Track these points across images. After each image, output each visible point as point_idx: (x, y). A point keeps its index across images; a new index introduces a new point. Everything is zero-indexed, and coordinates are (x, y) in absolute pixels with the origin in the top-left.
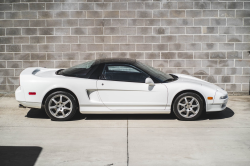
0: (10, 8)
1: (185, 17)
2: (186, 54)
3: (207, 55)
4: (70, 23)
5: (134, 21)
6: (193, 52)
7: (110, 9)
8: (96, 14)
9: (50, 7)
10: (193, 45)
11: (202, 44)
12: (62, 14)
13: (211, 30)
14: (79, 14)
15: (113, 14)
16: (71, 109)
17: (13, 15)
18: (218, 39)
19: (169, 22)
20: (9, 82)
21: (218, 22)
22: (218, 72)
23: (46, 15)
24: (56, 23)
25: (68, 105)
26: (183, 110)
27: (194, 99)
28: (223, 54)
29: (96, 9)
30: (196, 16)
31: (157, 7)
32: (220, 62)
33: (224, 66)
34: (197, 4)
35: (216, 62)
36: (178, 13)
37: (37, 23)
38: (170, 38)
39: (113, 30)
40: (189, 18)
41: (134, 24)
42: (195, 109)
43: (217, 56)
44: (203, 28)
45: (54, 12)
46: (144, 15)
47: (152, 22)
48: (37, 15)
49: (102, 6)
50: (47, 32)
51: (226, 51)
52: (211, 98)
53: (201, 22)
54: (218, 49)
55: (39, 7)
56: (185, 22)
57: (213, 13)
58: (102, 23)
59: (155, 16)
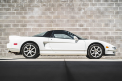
0: (6, 14)
1: (94, 19)
2: (94, 37)
3: (105, 38)
4: (36, 21)
5: (68, 20)
6: (98, 36)
7: (56, 14)
8: (49, 17)
9: (26, 13)
10: (98, 32)
11: (102, 32)
12: (32, 17)
13: (107, 25)
14: (40, 17)
15: (57, 17)
16: (35, 52)
17: (7, 17)
18: (110, 30)
19: (86, 21)
20: (4, 51)
21: (110, 21)
23: (24, 17)
24: (29, 22)
25: (34, 50)
26: (94, 53)
27: (99, 47)
28: (113, 37)
29: (49, 14)
30: (99, 18)
31: (79, 13)
32: (112, 41)
33: (114, 43)
34: (99, 12)
35: (109, 41)
36: (90, 16)
37: (19, 22)
38: (86, 29)
39: (57, 25)
40: (96, 19)
41: (68, 22)
42: (99, 53)
43: (110, 38)
44: (103, 24)
45: (28, 16)
46: (73, 17)
47: (77, 21)
48: (19, 17)
49: (52, 13)
50: (24, 26)
51: (114, 36)
52: (108, 47)
53: (102, 21)
54: (111, 35)
55: (20, 13)
56: (94, 21)
57: (107, 16)
58: (52, 21)
59: (78, 18)
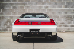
1: (56, 2)
2: (57, 16)
3: (65, 16)
4: (11, 4)
5: (36, 3)
6: (59, 15)
10: (59, 12)
11: (63, 12)
13: (66, 7)
18: (69, 10)
19: (50, 4)
21: (69, 4)
22: (69, 23)
23: (2, 1)
24: (6, 4)
28: (71, 16)
30: (60, 1)
32: (70, 19)
33: (72, 21)
35: (68, 19)
38: (50, 10)
39: (28, 7)
40: (58, 2)
41: (36, 5)
43: (68, 17)
44: (63, 6)
47: (43, 4)
50: (2, 8)
53: (62, 4)
54: (69, 14)
56: (56, 4)
58: (24, 4)
59: (44, 1)
